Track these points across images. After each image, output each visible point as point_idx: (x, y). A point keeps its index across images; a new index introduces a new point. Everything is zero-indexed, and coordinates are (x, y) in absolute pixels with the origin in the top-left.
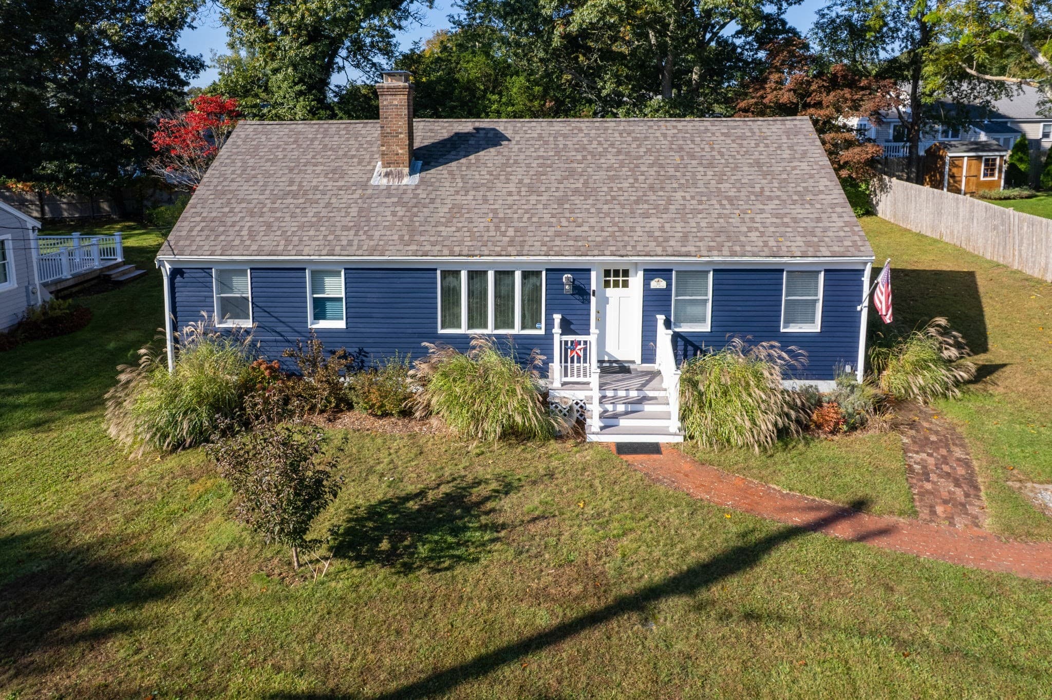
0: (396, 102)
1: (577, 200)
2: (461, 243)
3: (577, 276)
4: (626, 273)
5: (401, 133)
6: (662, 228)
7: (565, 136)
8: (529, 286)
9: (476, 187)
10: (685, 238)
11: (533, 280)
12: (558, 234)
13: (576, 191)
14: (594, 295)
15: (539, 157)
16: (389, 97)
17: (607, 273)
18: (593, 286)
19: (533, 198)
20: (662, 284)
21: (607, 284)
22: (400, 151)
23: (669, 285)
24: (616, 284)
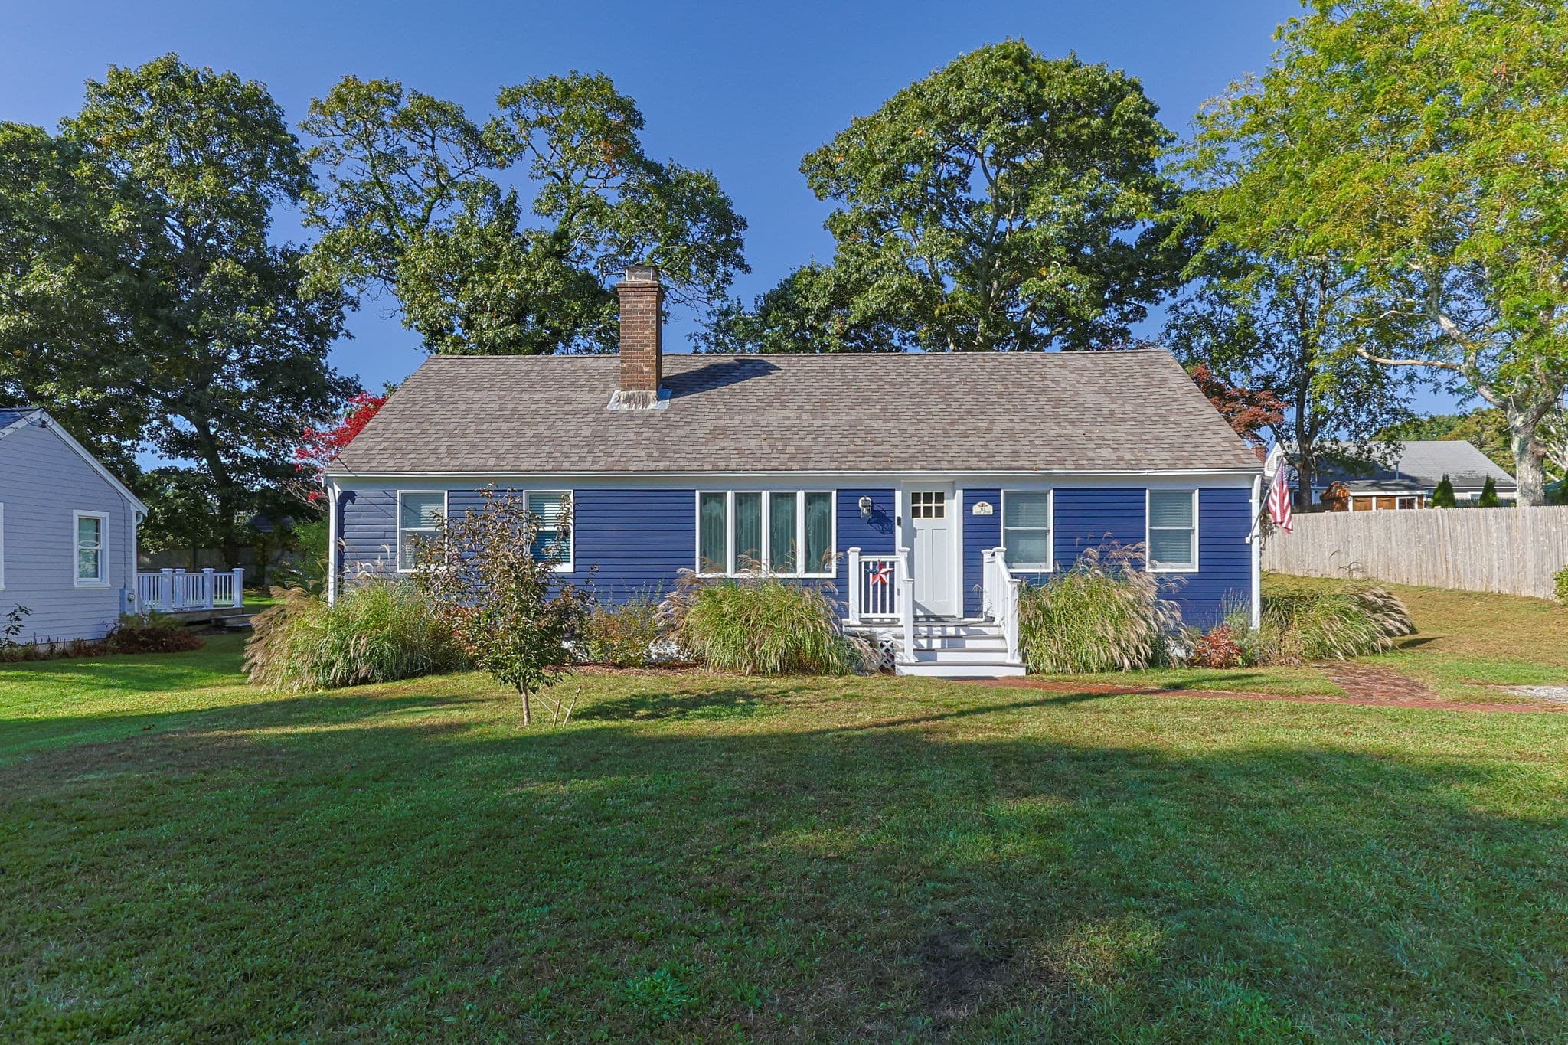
0: (641, 306)
1: (874, 423)
2: (728, 459)
3: (877, 500)
4: (940, 497)
5: (647, 346)
6: (985, 446)
7: (854, 369)
8: (815, 514)
9: (744, 412)
10: (1016, 454)
11: (819, 505)
12: (850, 452)
13: (872, 415)
14: (899, 524)
15: (822, 387)
16: (633, 300)
17: (916, 498)
18: (898, 513)
19: (818, 422)
20: (989, 510)
21: (916, 512)
22: (646, 369)
23: (997, 510)
24: (928, 512)
